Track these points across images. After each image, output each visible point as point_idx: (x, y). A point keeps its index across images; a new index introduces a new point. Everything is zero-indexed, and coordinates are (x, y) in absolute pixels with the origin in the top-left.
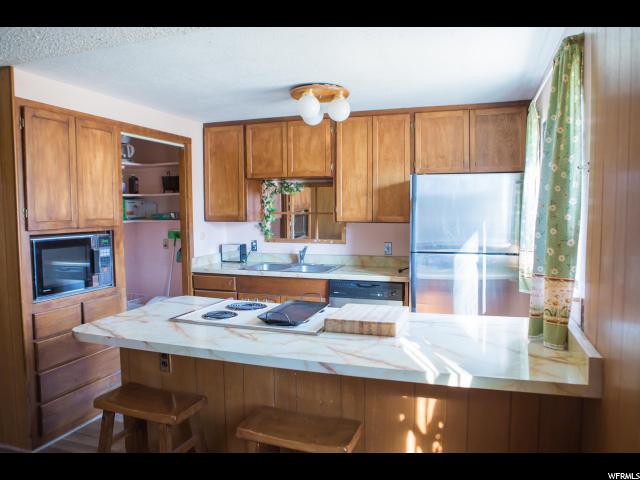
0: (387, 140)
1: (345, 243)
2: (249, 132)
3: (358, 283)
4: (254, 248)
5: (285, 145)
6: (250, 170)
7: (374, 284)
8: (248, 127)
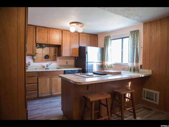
0: (74, 38)
1: (57, 62)
2: (37, 29)
3: (71, 71)
4: (29, 65)
5: (49, 35)
6: (37, 40)
7: (75, 71)
8: (37, 28)
